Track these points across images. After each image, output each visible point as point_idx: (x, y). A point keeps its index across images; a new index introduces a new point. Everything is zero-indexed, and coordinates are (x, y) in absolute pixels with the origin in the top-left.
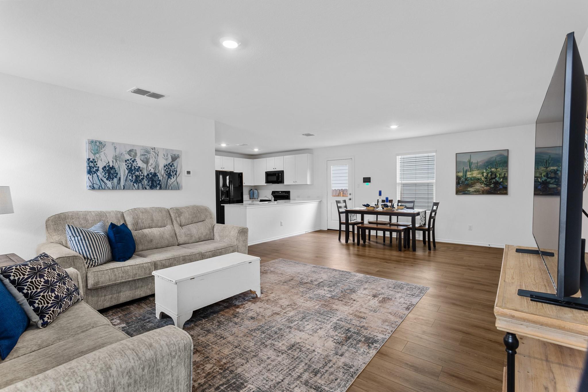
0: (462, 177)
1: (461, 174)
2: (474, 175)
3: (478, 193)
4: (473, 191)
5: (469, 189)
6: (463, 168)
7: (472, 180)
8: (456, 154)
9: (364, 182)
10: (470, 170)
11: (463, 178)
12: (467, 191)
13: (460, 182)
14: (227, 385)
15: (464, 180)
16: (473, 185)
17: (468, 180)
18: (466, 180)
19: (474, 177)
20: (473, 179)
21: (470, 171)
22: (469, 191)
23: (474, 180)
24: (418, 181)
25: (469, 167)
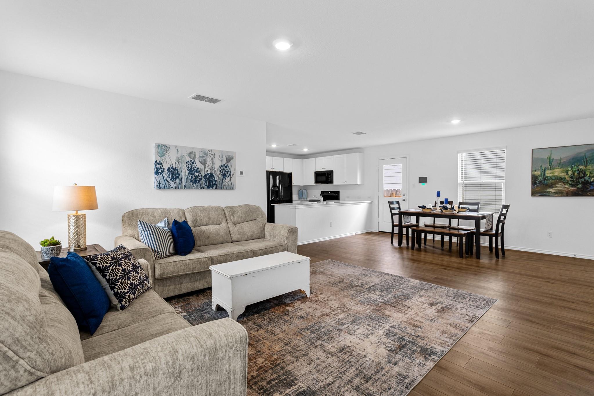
0: (540, 176)
1: (538, 173)
2: (556, 174)
3: (561, 194)
4: (554, 192)
5: (548, 190)
6: (541, 166)
7: (552, 180)
8: (532, 149)
9: (419, 182)
10: (550, 167)
11: (540, 178)
12: (545, 192)
13: (537, 182)
14: (278, 381)
15: (542, 179)
16: (554, 186)
17: (547, 180)
18: (545, 179)
19: (555, 177)
20: (553, 178)
21: (550, 170)
22: (548, 192)
23: (556, 179)
24: (483, 181)
25: (548, 165)
